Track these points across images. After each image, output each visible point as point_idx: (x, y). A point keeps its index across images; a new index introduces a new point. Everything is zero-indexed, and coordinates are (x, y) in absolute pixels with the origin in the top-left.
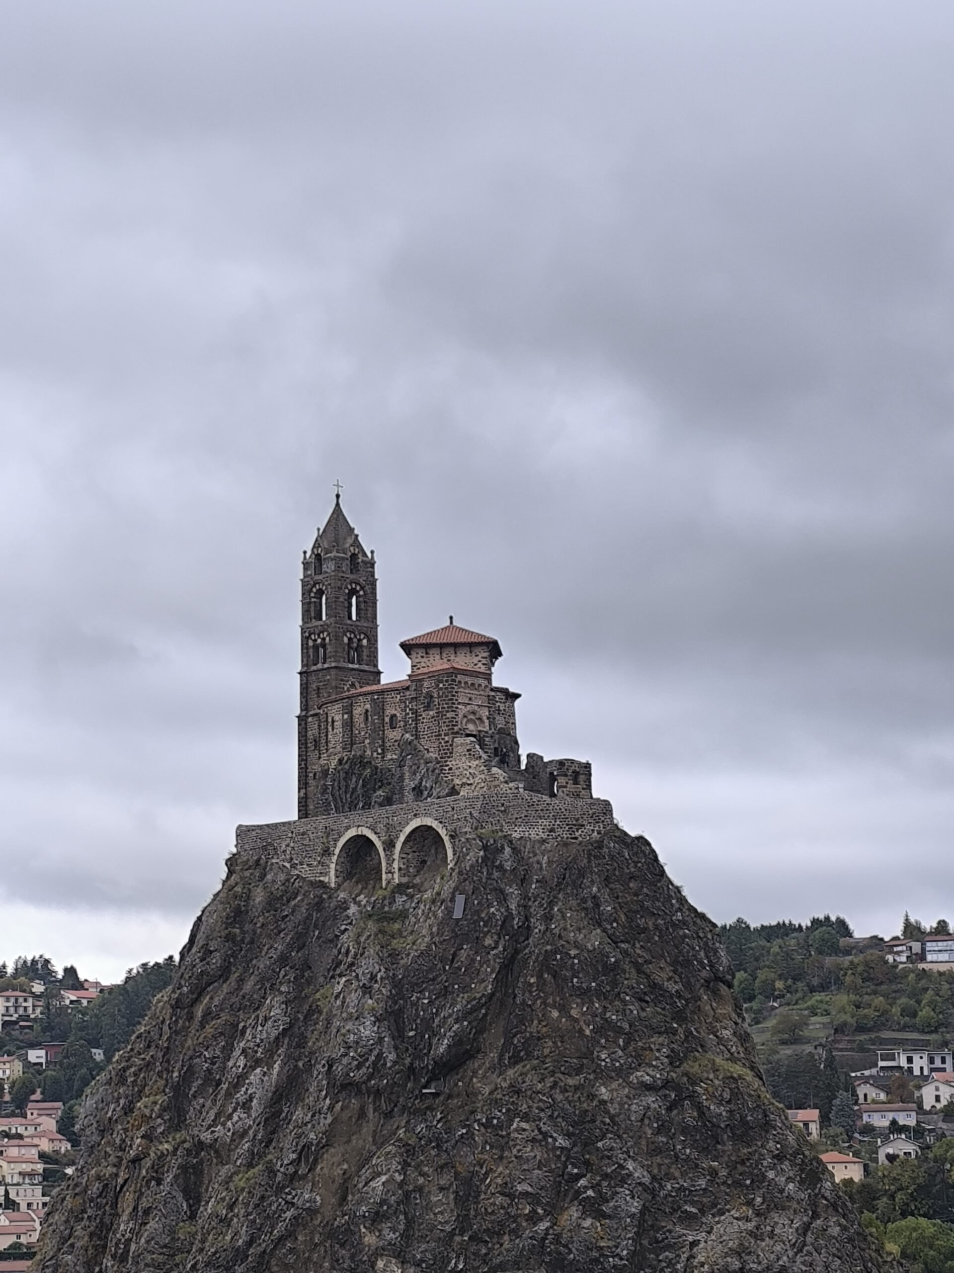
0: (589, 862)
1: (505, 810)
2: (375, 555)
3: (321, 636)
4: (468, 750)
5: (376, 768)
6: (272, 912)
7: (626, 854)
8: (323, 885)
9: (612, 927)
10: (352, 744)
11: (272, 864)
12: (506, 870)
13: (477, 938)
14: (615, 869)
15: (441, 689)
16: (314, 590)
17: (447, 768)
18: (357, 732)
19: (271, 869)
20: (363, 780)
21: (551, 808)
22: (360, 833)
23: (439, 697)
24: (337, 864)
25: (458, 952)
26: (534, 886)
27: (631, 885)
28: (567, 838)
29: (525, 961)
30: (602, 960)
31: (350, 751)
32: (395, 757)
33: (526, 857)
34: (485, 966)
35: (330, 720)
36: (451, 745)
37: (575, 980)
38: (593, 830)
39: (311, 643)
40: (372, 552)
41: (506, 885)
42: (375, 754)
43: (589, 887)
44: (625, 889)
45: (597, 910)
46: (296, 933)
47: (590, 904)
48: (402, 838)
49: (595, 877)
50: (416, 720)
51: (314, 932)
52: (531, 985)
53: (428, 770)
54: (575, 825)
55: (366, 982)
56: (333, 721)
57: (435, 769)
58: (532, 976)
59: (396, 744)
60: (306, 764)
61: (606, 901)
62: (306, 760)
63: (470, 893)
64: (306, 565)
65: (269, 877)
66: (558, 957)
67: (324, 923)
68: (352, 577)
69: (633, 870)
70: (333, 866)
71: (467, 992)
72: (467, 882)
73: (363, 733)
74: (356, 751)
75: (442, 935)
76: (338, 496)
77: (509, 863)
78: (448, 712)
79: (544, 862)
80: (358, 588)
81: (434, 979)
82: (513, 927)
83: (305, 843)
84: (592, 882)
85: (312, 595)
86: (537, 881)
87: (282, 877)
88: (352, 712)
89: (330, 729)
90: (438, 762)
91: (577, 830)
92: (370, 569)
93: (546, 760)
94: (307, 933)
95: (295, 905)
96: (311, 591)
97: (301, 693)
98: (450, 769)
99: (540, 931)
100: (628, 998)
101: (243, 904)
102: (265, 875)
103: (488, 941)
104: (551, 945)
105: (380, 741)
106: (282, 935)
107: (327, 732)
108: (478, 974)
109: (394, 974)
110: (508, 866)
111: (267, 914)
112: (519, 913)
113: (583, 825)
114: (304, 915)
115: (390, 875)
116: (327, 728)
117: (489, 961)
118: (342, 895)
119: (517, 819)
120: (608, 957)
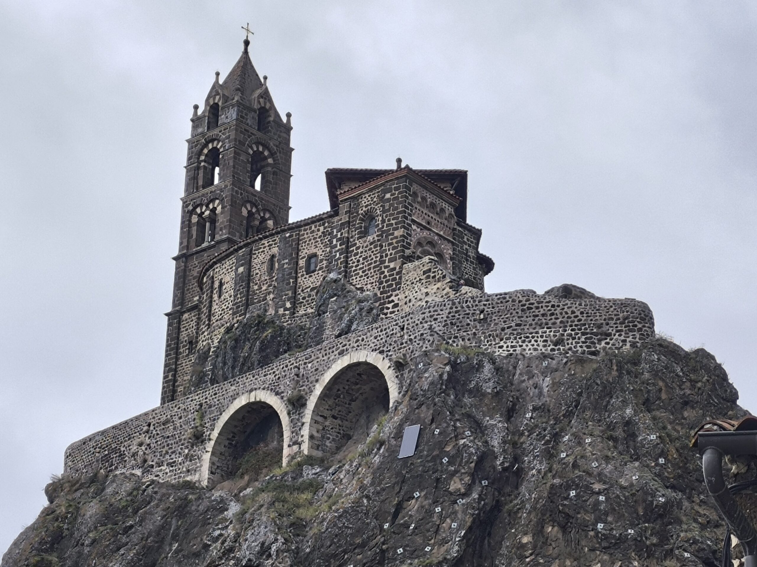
0: (620, 376)
1: (485, 319)
2: (292, 119)
3: (211, 206)
4: (425, 272)
5: (282, 328)
6: (109, 526)
7: (679, 370)
8: (189, 486)
9: (657, 464)
10: (247, 305)
11: (116, 476)
12: (484, 395)
13: (438, 480)
14: (660, 390)
15: (388, 200)
16: (206, 151)
17: (390, 306)
18: (256, 287)
19: (113, 481)
20: (262, 342)
21: (558, 311)
22: (252, 400)
23: (384, 211)
24: (213, 454)
25: (405, 504)
26: (529, 415)
27: (686, 414)
28: (583, 353)
29: (514, 514)
30: (644, 501)
31: (245, 314)
32: (310, 311)
33: (515, 382)
34: (448, 520)
35: (216, 284)
36: (399, 273)
37: (600, 526)
38: (624, 341)
39: (195, 219)
40: (289, 115)
41: (484, 416)
42: (281, 311)
43: (620, 408)
44: (676, 419)
45: (631, 443)
46: (144, 547)
47: (619, 433)
48: (318, 390)
49: (629, 396)
50: (347, 252)
51: (171, 545)
52: (523, 546)
53: (361, 309)
54: (596, 334)
55: (252, 557)
56: (221, 284)
57: (372, 309)
58: (526, 534)
59: (313, 293)
60: (174, 376)
61: (647, 428)
62: (175, 370)
63: (428, 421)
64: (196, 121)
65: (109, 490)
66: (573, 493)
67: (187, 531)
68: (259, 134)
69: (688, 392)
70: (207, 457)
71: (418, 557)
72: (424, 408)
73: (264, 288)
74: (254, 311)
75: (380, 484)
76: (247, 43)
77: (491, 384)
78: (397, 229)
79: (545, 385)
80: (266, 153)
81: (363, 545)
82: (494, 468)
83: (168, 434)
84: (625, 403)
85: (203, 158)
86: (535, 409)
87: (128, 486)
88: (250, 261)
89: (215, 297)
90: (377, 299)
91: (600, 341)
92: (285, 135)
93: (540, 292)
94: (160, 547)
95: (145, 513)
96: (200, 153)
97: (176, 285)
98: (396, 305)
99: (539, 471)
100: (686, 555)
101: (66, 526)
102: (103, 489)
103: (455, 485)
104: (560, 477)
105: (290, 293)
106: (122, 551)
107: (211, 302)
108: (437, 532)
109: (297, 548)
110: (488, 388)
111: (101, 529)
112: (504, 451)
113: (609, 335)
114: (158, 523)
115: (295, 448)
116: (211, 297)
117: (455, 513)
118: (217, 494)
119: (503, 329)
120: (654, 496)
